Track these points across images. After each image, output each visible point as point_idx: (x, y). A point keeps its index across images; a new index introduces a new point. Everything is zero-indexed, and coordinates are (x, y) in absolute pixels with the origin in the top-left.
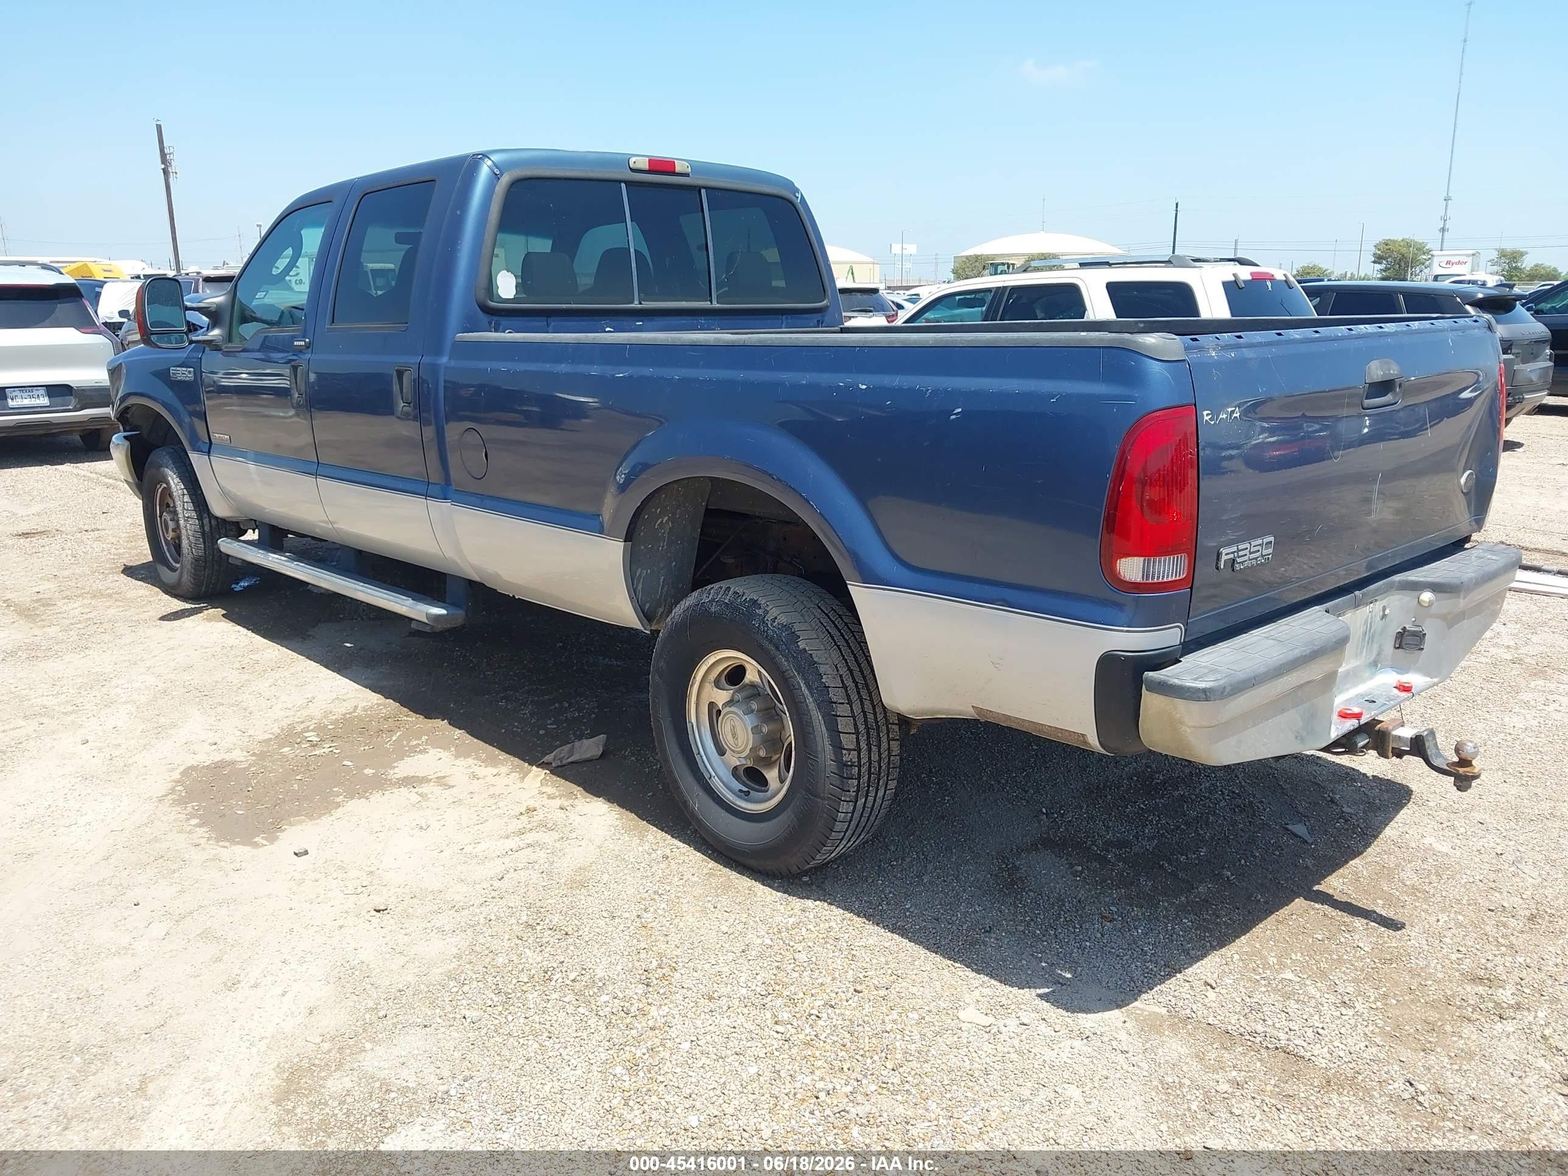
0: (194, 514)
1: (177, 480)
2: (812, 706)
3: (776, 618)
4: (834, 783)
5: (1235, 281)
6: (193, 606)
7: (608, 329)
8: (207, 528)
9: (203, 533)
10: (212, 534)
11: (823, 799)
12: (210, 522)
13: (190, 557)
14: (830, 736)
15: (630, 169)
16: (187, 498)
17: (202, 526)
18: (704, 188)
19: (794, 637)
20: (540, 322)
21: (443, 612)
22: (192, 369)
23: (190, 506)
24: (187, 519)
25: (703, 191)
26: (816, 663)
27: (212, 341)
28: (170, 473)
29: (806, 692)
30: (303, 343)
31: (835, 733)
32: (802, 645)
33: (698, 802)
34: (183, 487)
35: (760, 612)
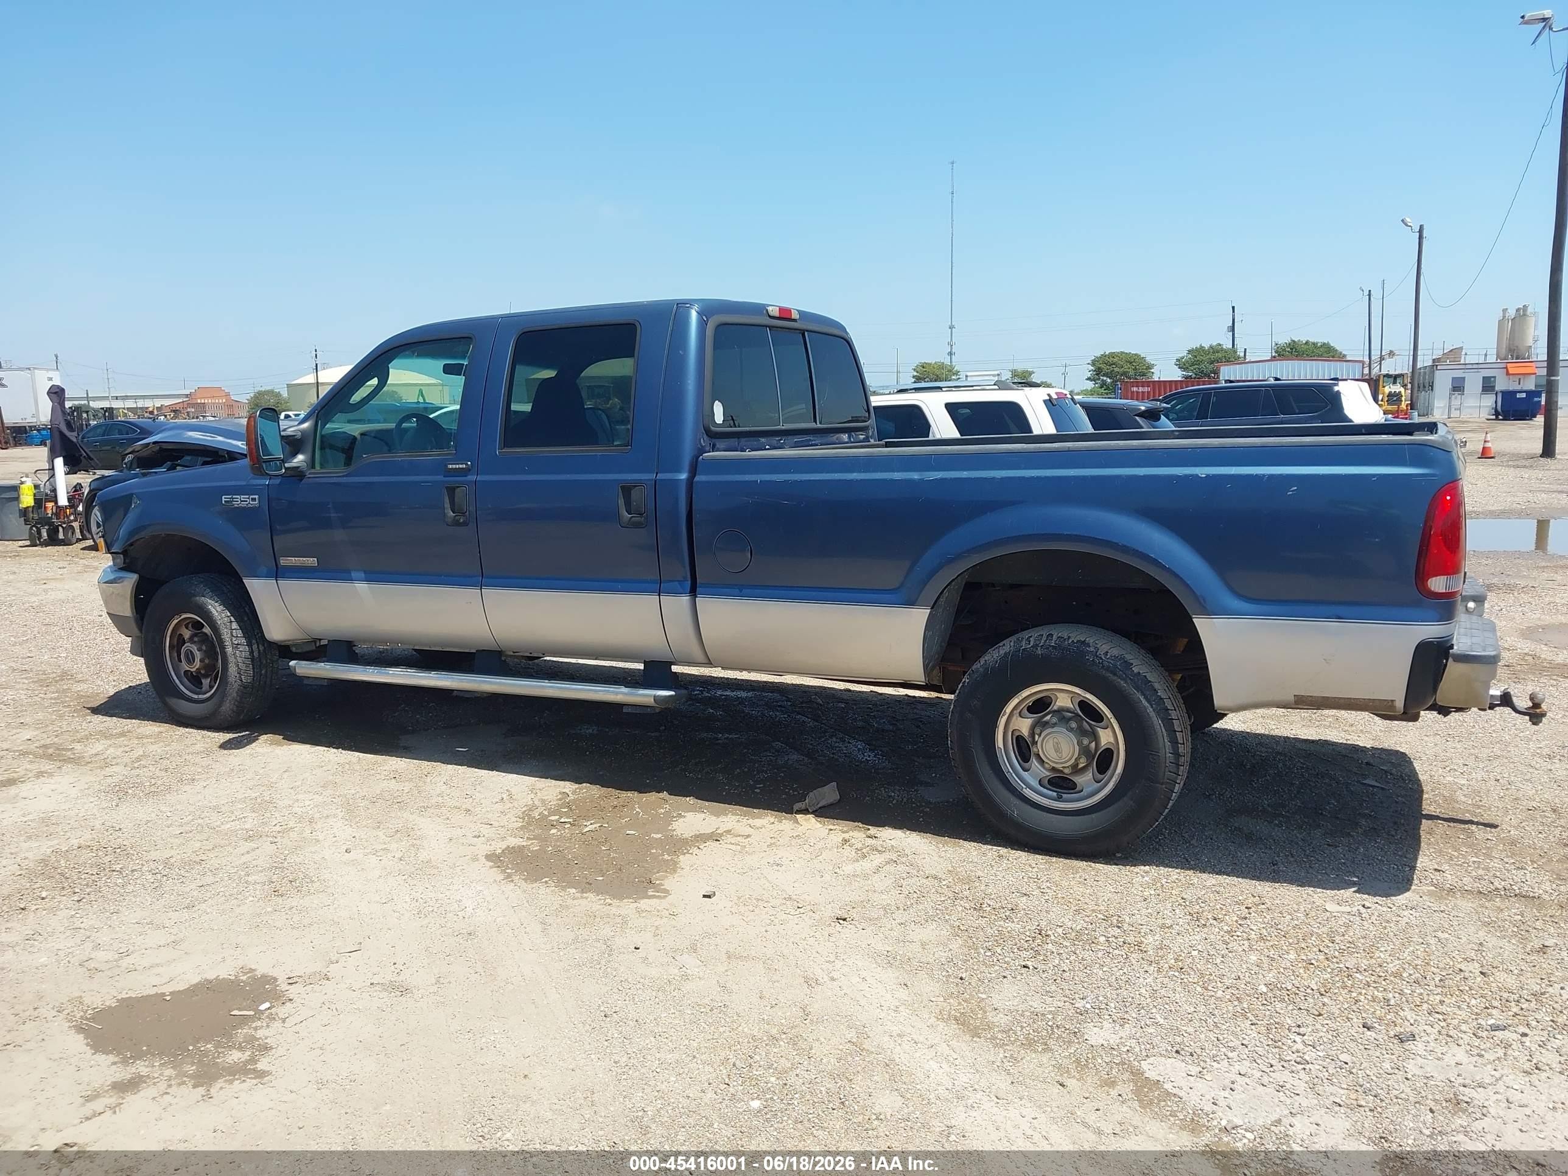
0: (243, 640)
1: (220, 608)
2: (1152, 714)
3: (1107, 652)
4: (1172, 770)
5: (1050, 400)
6: (236, 735)
7: (767, 447)
8: (256, 654)
9: (253, 659)
10: (260, 660)
11: (1162, 784)
12: (258, 648)
13: (236, 686)
14: (1168, 735)
15: (770, 316)
16: (235, 625)
17: (252, 652)
18: (807, 331)
19: (1128, 665)
20: (733, 442)
21: (673, 693)
22: (257, 497)
23: (240, 633)
24: (236, 647)
25: (806, 333)
26: (1150, 682)
27: (298, 467)
28: (209, 601)
29: (1146, 704)
30: (464, 466)
31: (1172, 732)
32: (1135, 670)
33: (1016, 810)
34: (229, 614)
35: (1092, 649)
